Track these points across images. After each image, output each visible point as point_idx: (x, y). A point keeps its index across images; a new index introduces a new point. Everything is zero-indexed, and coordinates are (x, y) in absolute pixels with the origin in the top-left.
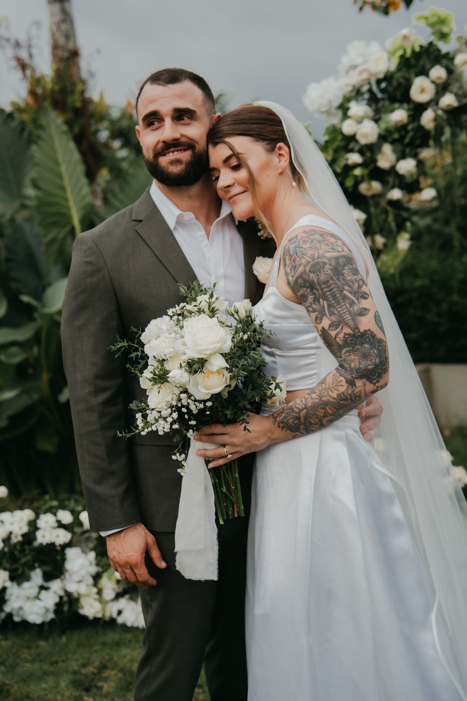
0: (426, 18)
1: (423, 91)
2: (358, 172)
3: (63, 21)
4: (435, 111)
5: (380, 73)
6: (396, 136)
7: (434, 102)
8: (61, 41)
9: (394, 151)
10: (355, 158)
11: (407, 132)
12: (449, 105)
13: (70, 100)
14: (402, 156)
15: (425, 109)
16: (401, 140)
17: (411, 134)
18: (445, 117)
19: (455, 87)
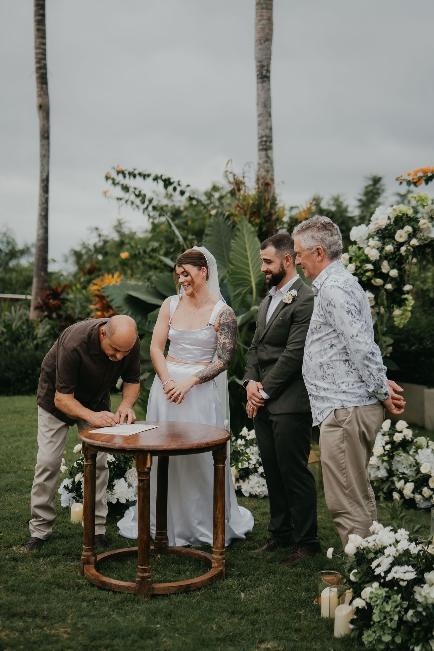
0: (415, 198)
1: (401, 236)
2: (368, 274)
3: (266, 162)
4: (407, 247)
5: (383, 225)
6: (391, 257)
7: (407, 242)
8: (264, 173)
9: (389, 265)
10: (370, 266)
11: (396, 256)
12: (413, 245)
13: (262, 211)
14: (393, 267)
15: (403, 246)
16: (393, 259)
17: (398, 257)
18: (412, 250)
19: (419, 235)
